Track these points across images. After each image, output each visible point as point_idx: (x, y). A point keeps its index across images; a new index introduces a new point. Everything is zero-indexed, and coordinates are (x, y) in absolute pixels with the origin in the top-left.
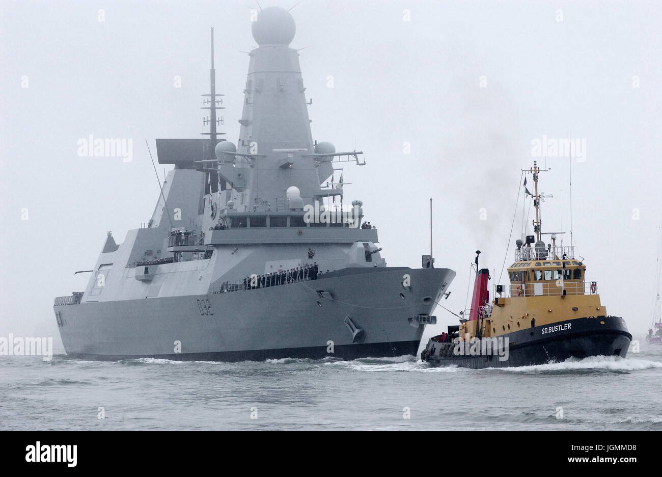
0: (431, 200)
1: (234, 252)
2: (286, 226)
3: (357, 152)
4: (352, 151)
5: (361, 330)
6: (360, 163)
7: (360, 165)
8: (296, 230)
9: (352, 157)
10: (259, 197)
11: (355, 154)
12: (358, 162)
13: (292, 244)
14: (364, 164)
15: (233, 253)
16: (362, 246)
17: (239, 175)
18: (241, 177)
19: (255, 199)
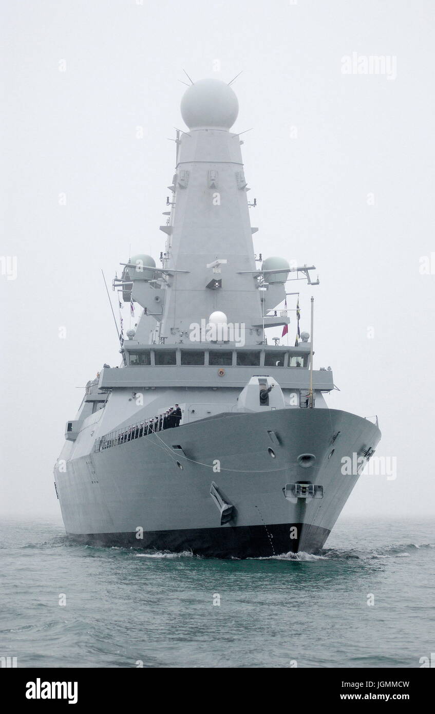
0: (312, 300)
1: (131, 398)
2: (203, 364)
3: (307, 266)
4: (302, 266)
5: (230, 506)
6: (312, 282)
7: (313, 284)
8: (216, 369)
9: (302, 274)
10: (176, 327)
11: (305, 270)
12: (309, 281)
13: (210, 389)
14: (318, 283)
15: (130, 400)
16: (257, 383)
17: (157, 299)
18: (158, 301)
19: (172, 329)
